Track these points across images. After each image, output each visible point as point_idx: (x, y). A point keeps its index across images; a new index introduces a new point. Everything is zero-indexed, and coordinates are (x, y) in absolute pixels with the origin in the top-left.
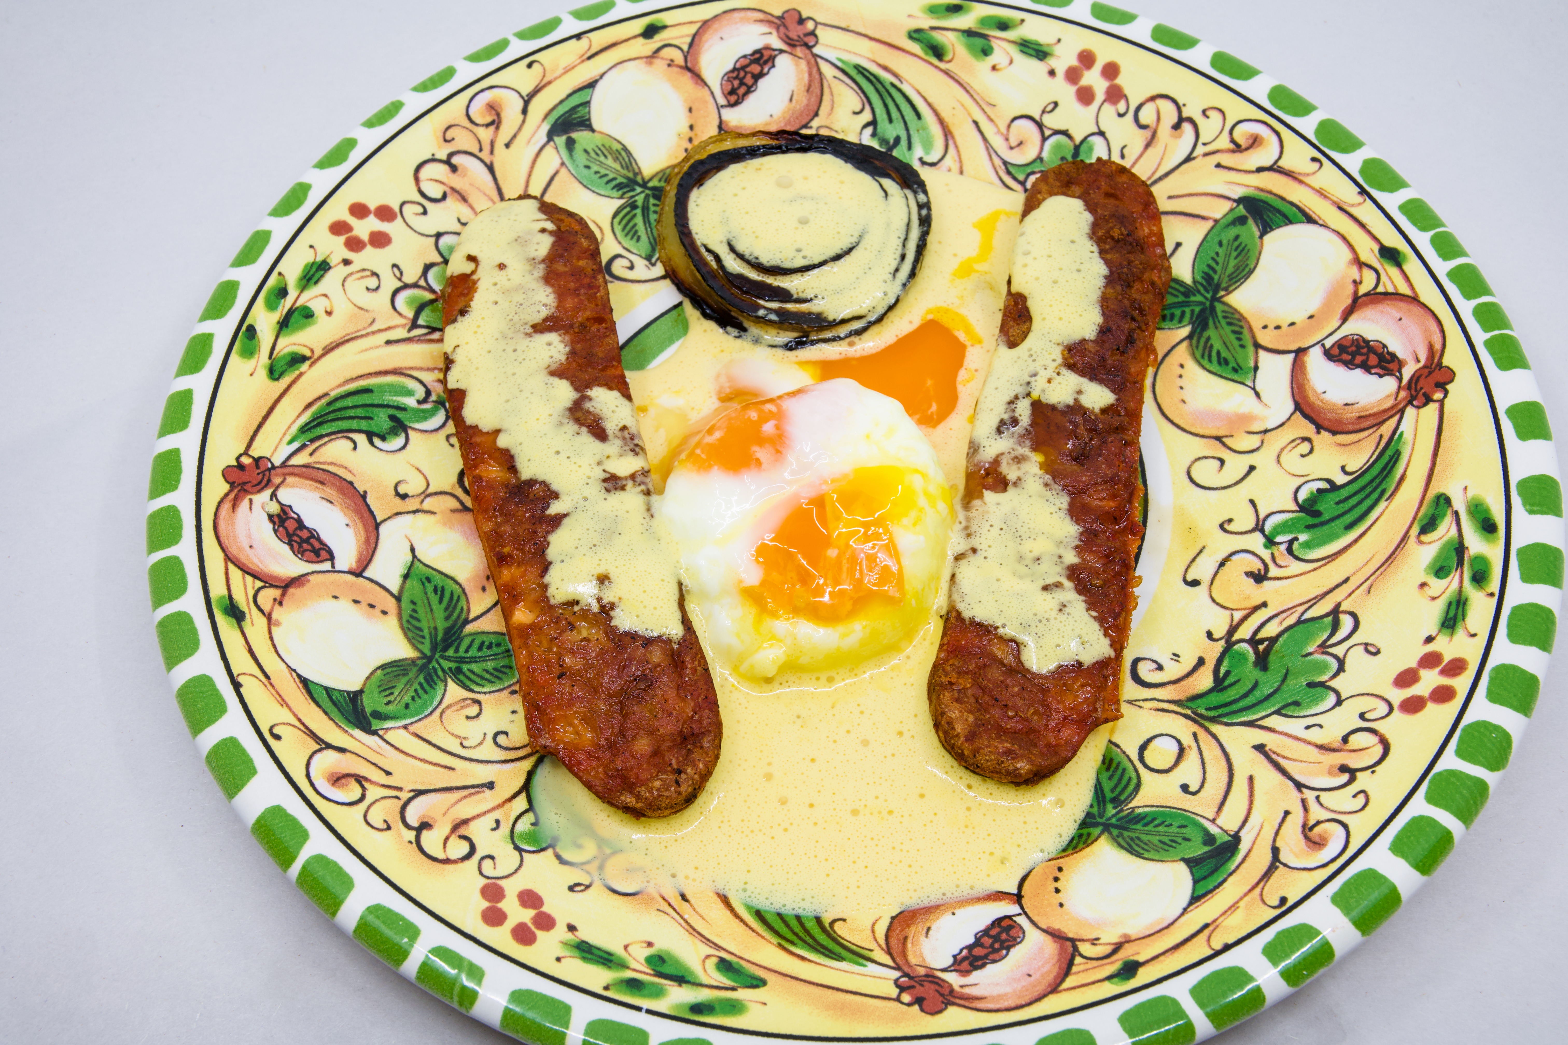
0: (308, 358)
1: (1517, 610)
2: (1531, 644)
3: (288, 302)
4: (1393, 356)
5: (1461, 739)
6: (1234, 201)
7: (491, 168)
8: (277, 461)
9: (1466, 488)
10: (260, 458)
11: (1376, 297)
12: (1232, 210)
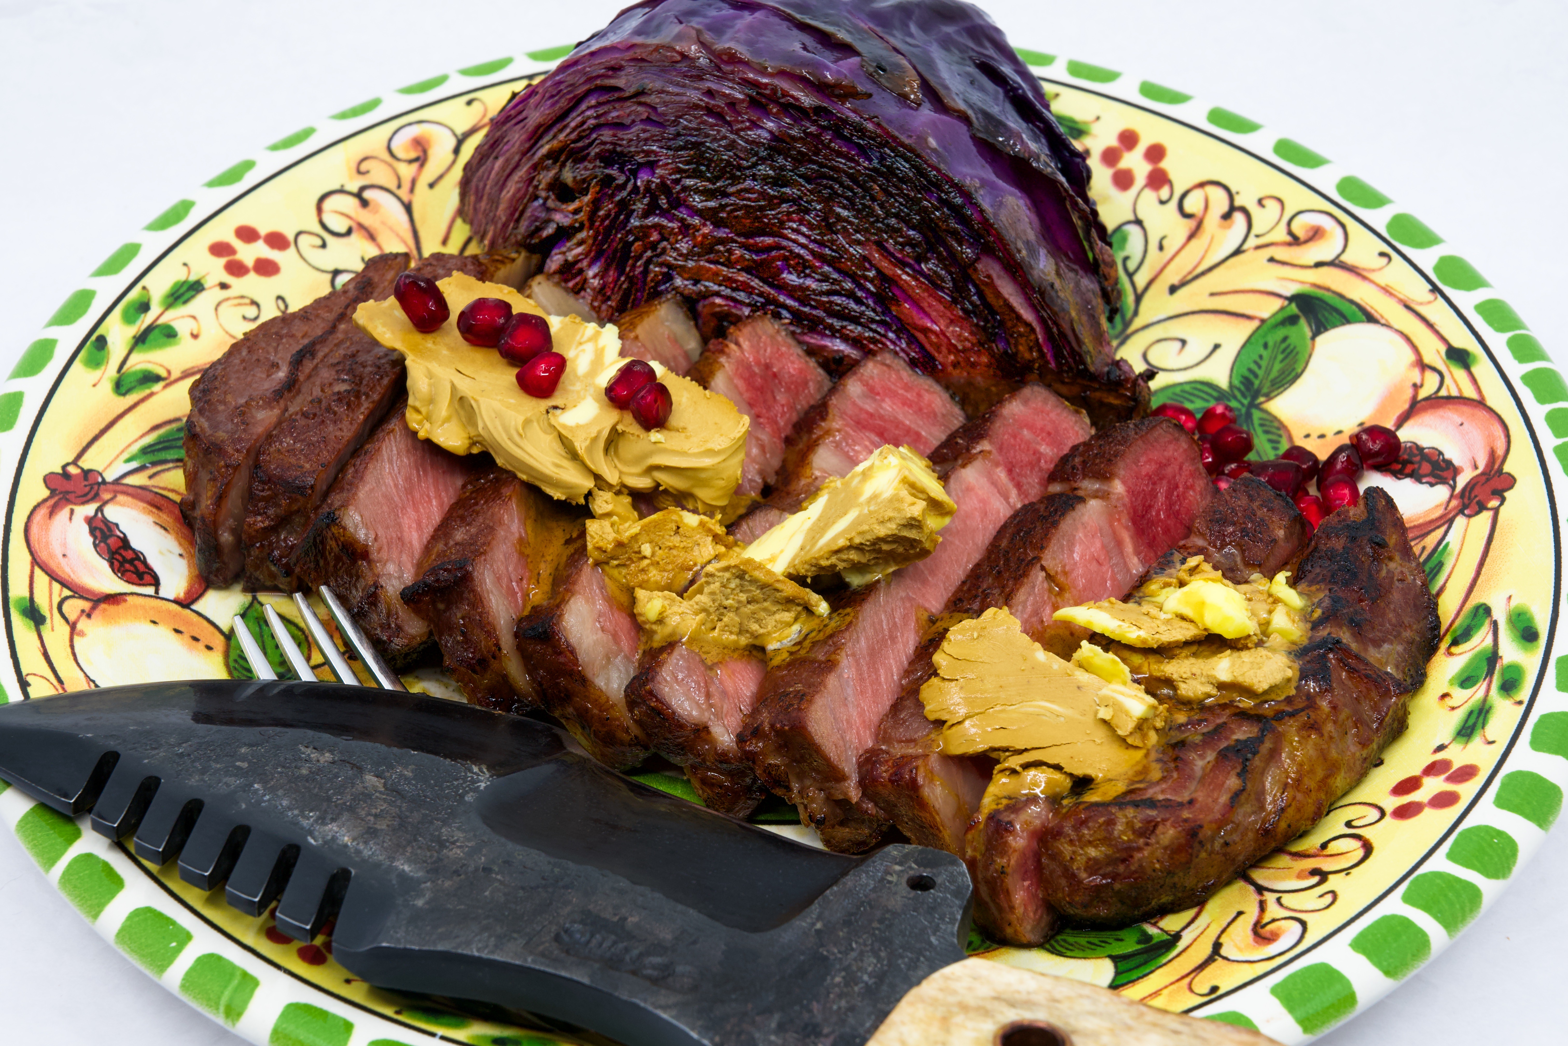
0: (163, 379)
1: (1546, 720)
2: (1556, 752)
3: (148, 319)
4: (1449, 463)
5: (1456, 843)
6: (1286, 298)
7: (408, 208)
8: (110, 476)
9: (1510, 597)
10: (90, 471)
11: (1436, 402)
12: (1282, 309)
